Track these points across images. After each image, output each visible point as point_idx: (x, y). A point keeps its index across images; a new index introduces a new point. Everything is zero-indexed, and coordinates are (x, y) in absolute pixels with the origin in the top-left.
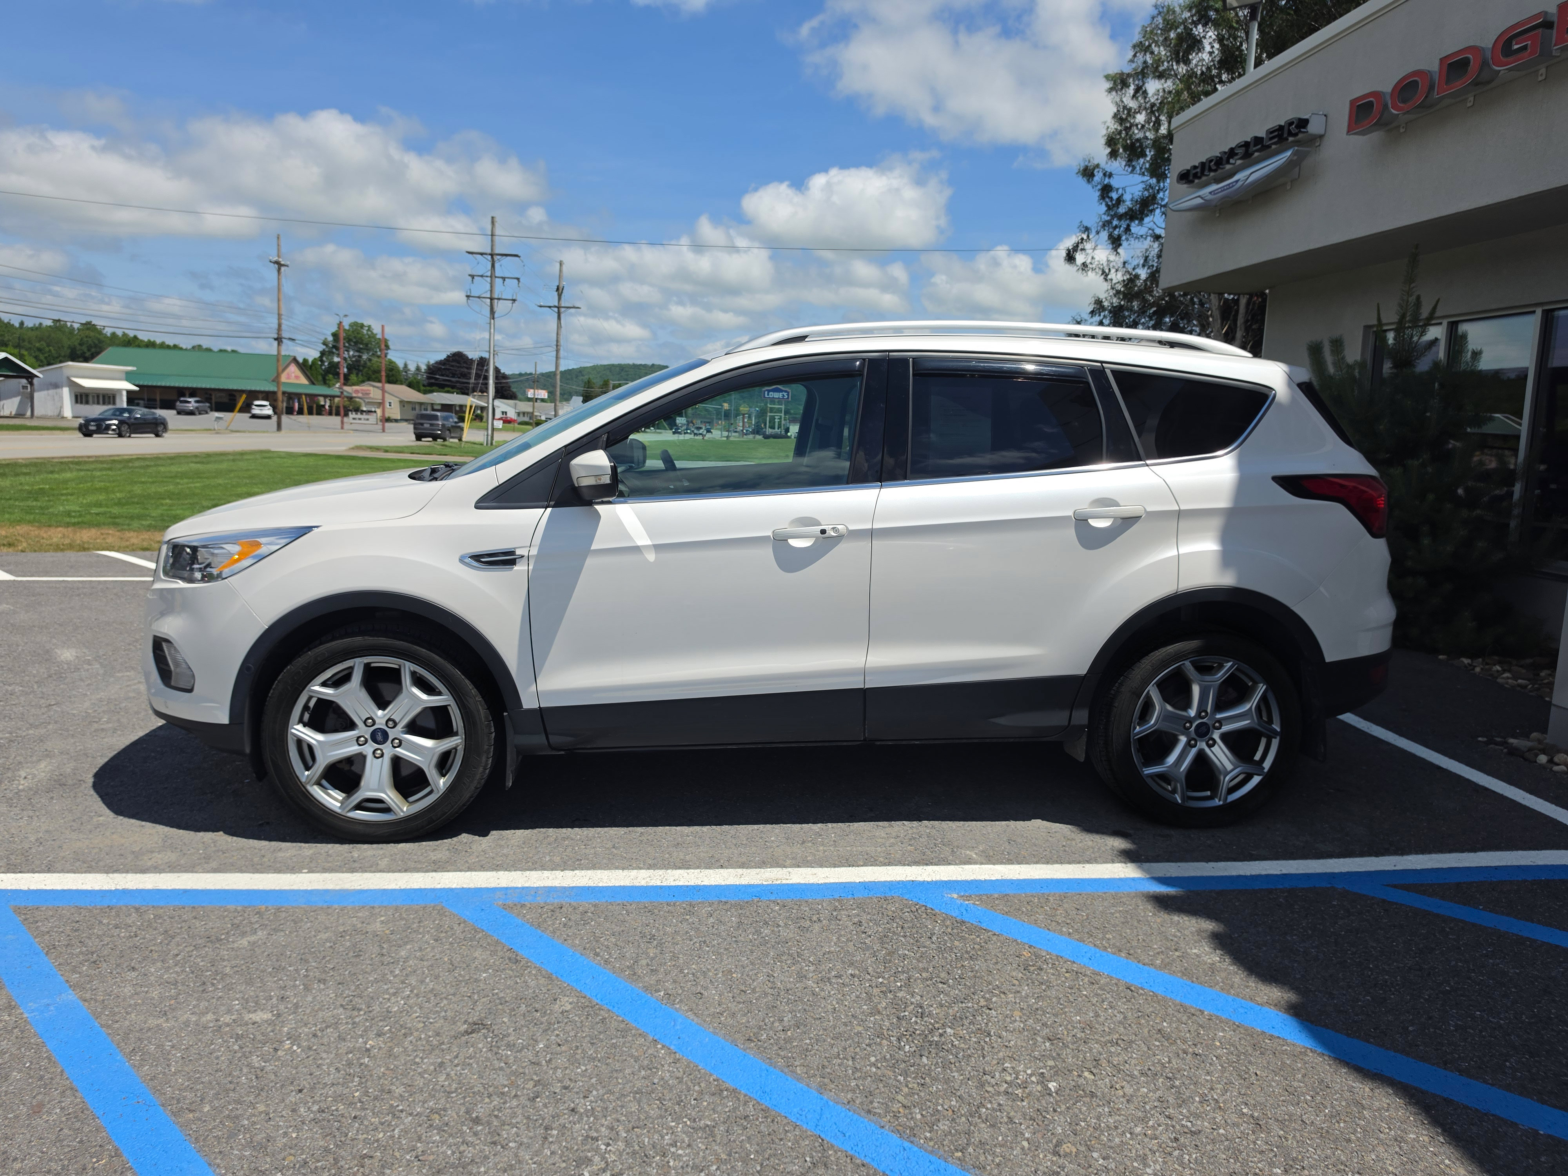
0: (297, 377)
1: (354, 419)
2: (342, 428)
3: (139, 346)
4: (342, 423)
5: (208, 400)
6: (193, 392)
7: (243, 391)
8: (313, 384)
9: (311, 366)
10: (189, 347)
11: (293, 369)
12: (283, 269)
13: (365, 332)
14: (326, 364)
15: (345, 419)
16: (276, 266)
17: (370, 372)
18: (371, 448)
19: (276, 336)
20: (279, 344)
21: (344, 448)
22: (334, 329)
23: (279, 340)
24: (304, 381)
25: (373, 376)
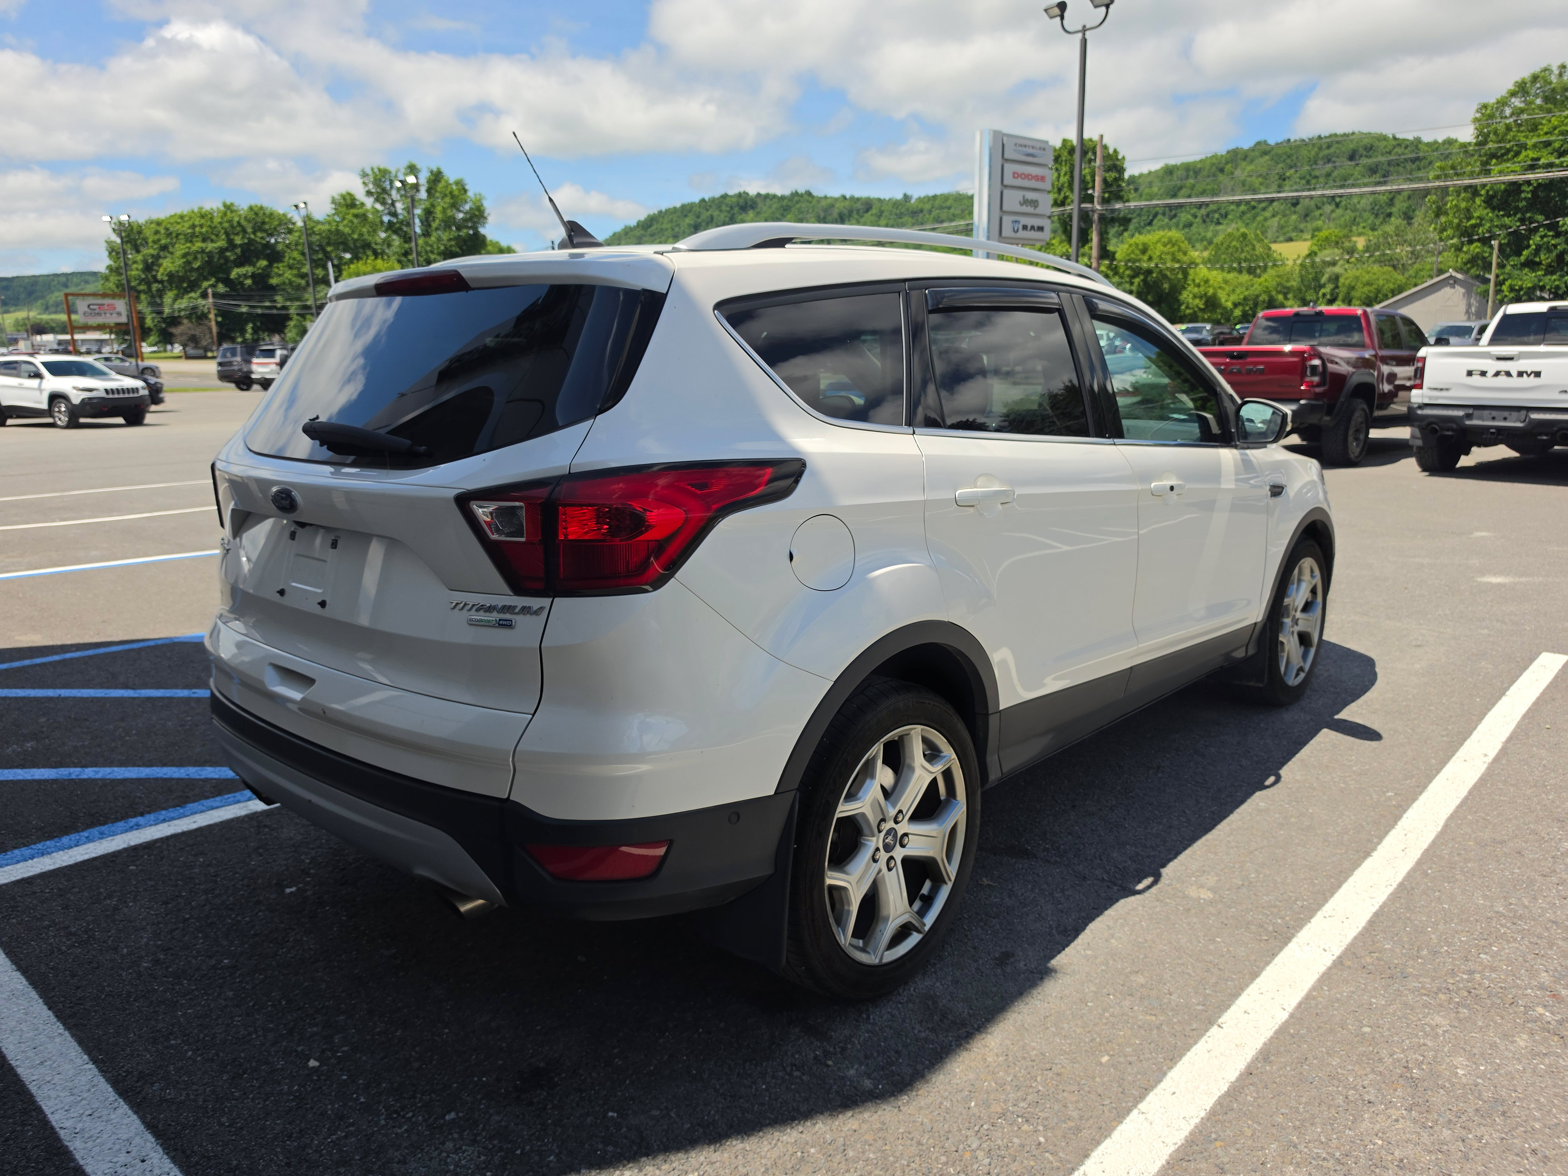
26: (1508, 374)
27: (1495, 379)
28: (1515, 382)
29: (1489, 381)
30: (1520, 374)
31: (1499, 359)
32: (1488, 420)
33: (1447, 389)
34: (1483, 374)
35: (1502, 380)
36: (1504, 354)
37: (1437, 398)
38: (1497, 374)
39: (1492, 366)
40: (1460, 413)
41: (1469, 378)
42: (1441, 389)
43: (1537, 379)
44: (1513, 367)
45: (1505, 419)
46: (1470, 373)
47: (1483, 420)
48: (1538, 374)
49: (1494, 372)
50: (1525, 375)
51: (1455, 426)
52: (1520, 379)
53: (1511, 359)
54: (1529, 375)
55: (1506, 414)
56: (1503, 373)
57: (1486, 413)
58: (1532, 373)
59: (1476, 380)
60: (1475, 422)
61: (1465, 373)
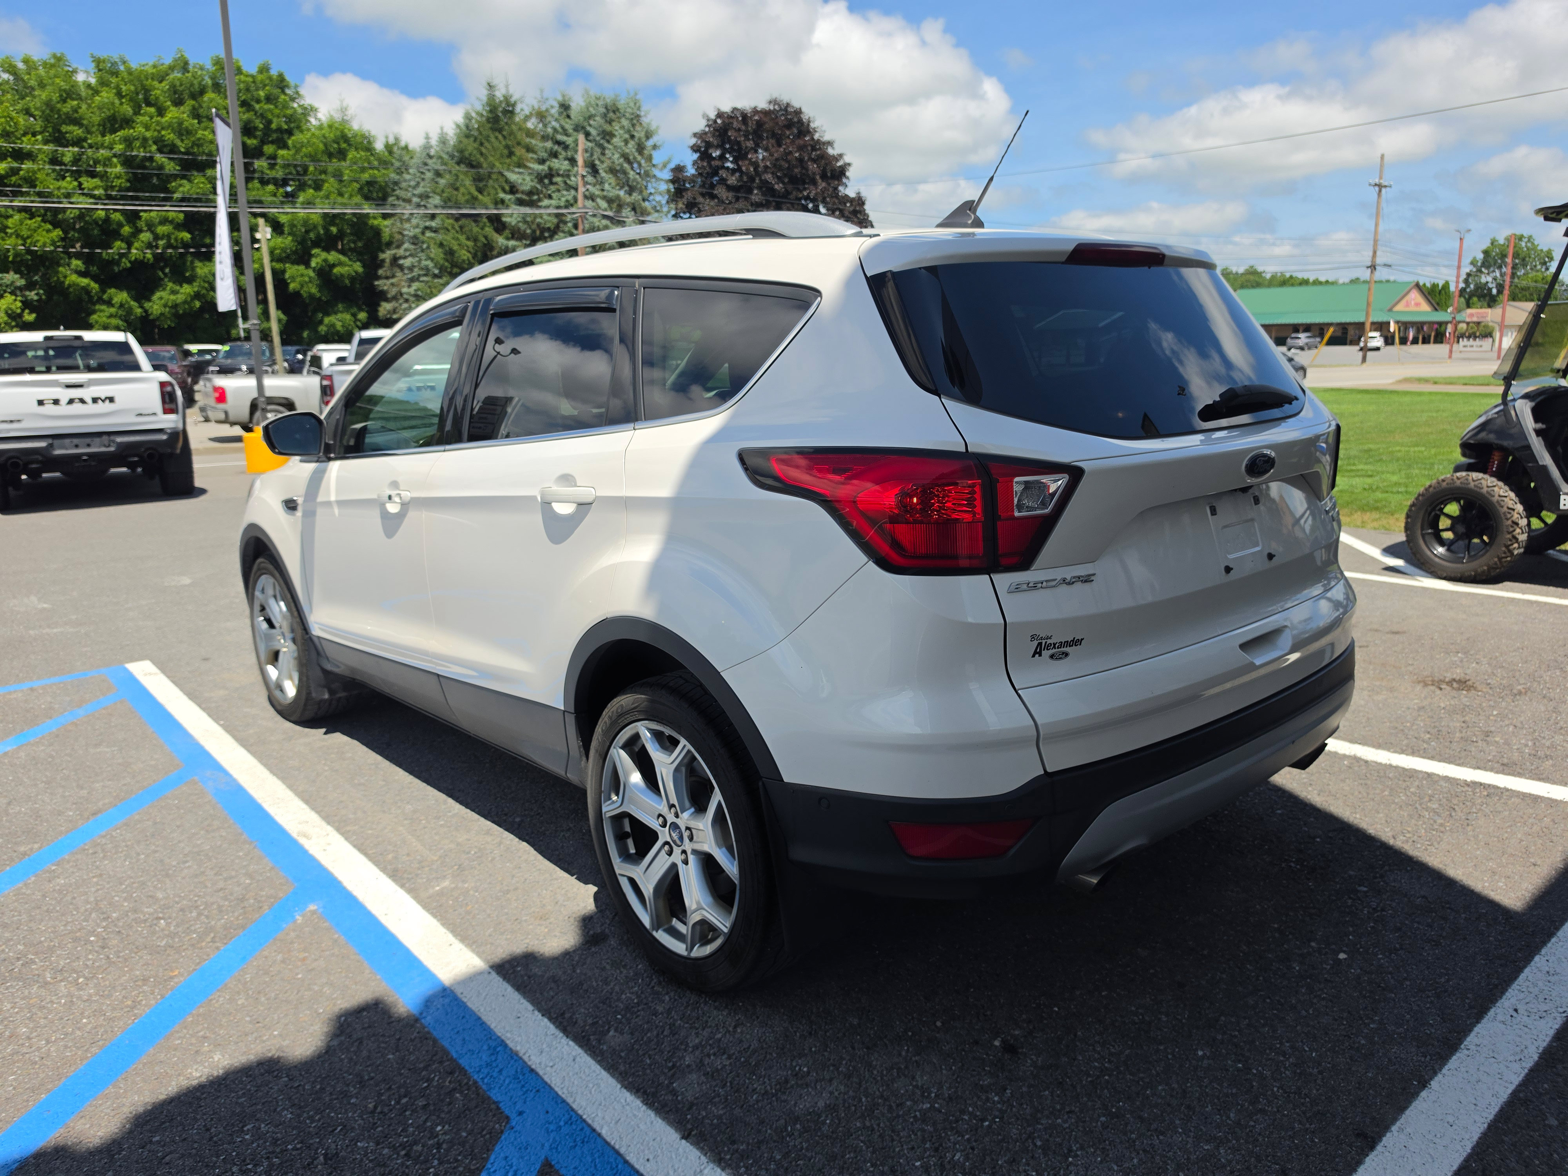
0: (1417, 304)
1: (1465, 346)
2: (1450, 357)
3: (1293, 285)
4: (1451, 351)
5: (1322, 335)
6: (1307, 328)
7: (1329, 325)
8: (1436, 310)
9: (1440, 292)
10: (1347, 280)
11: (1415, 296)
12: (1383, 190)
13: (1523, 244)
14: (1472, 286)
15: (1455, 346)
16: (1377, 188)
17: (1517, 291)
18: (1420, 380)
19: (1369, 264)
20: (1372, 272)
21: (1390, 381)
22: (1486, 245)
23: (1373, 267)
24: (1425, 307)
25: (1520, 295)
26: (82, 401)
27: (70, 407)
28: (91, 408)
29: (63, 409)
30: (95, 400)
31: (69, 386)
32: (71, 448)
33: (19, 421)
34: (56, 402)
35: (77, 408)
36: (74, 381)
37: (9, 431)
38: (71, 402)
39: (65, 395)
40: (42, 444)
41: (41, 408)
42: (11, 421)
43: (112, 405)
44: (86, 393)
45: (89, 445)
46: (41, 403)
47: (67, 449)
48: (111, 400)
49: (67, 400)
50: (100, 401)
51: (40, 458)
52: (95, 405)
53: (79, 386)
54: (103, 401)
55: (88, 440)
56: (77, 401)
57: (67, 441)
58: (106, 398)
59: (49, 409)
60: (58, 452)
61: (36, 403)
